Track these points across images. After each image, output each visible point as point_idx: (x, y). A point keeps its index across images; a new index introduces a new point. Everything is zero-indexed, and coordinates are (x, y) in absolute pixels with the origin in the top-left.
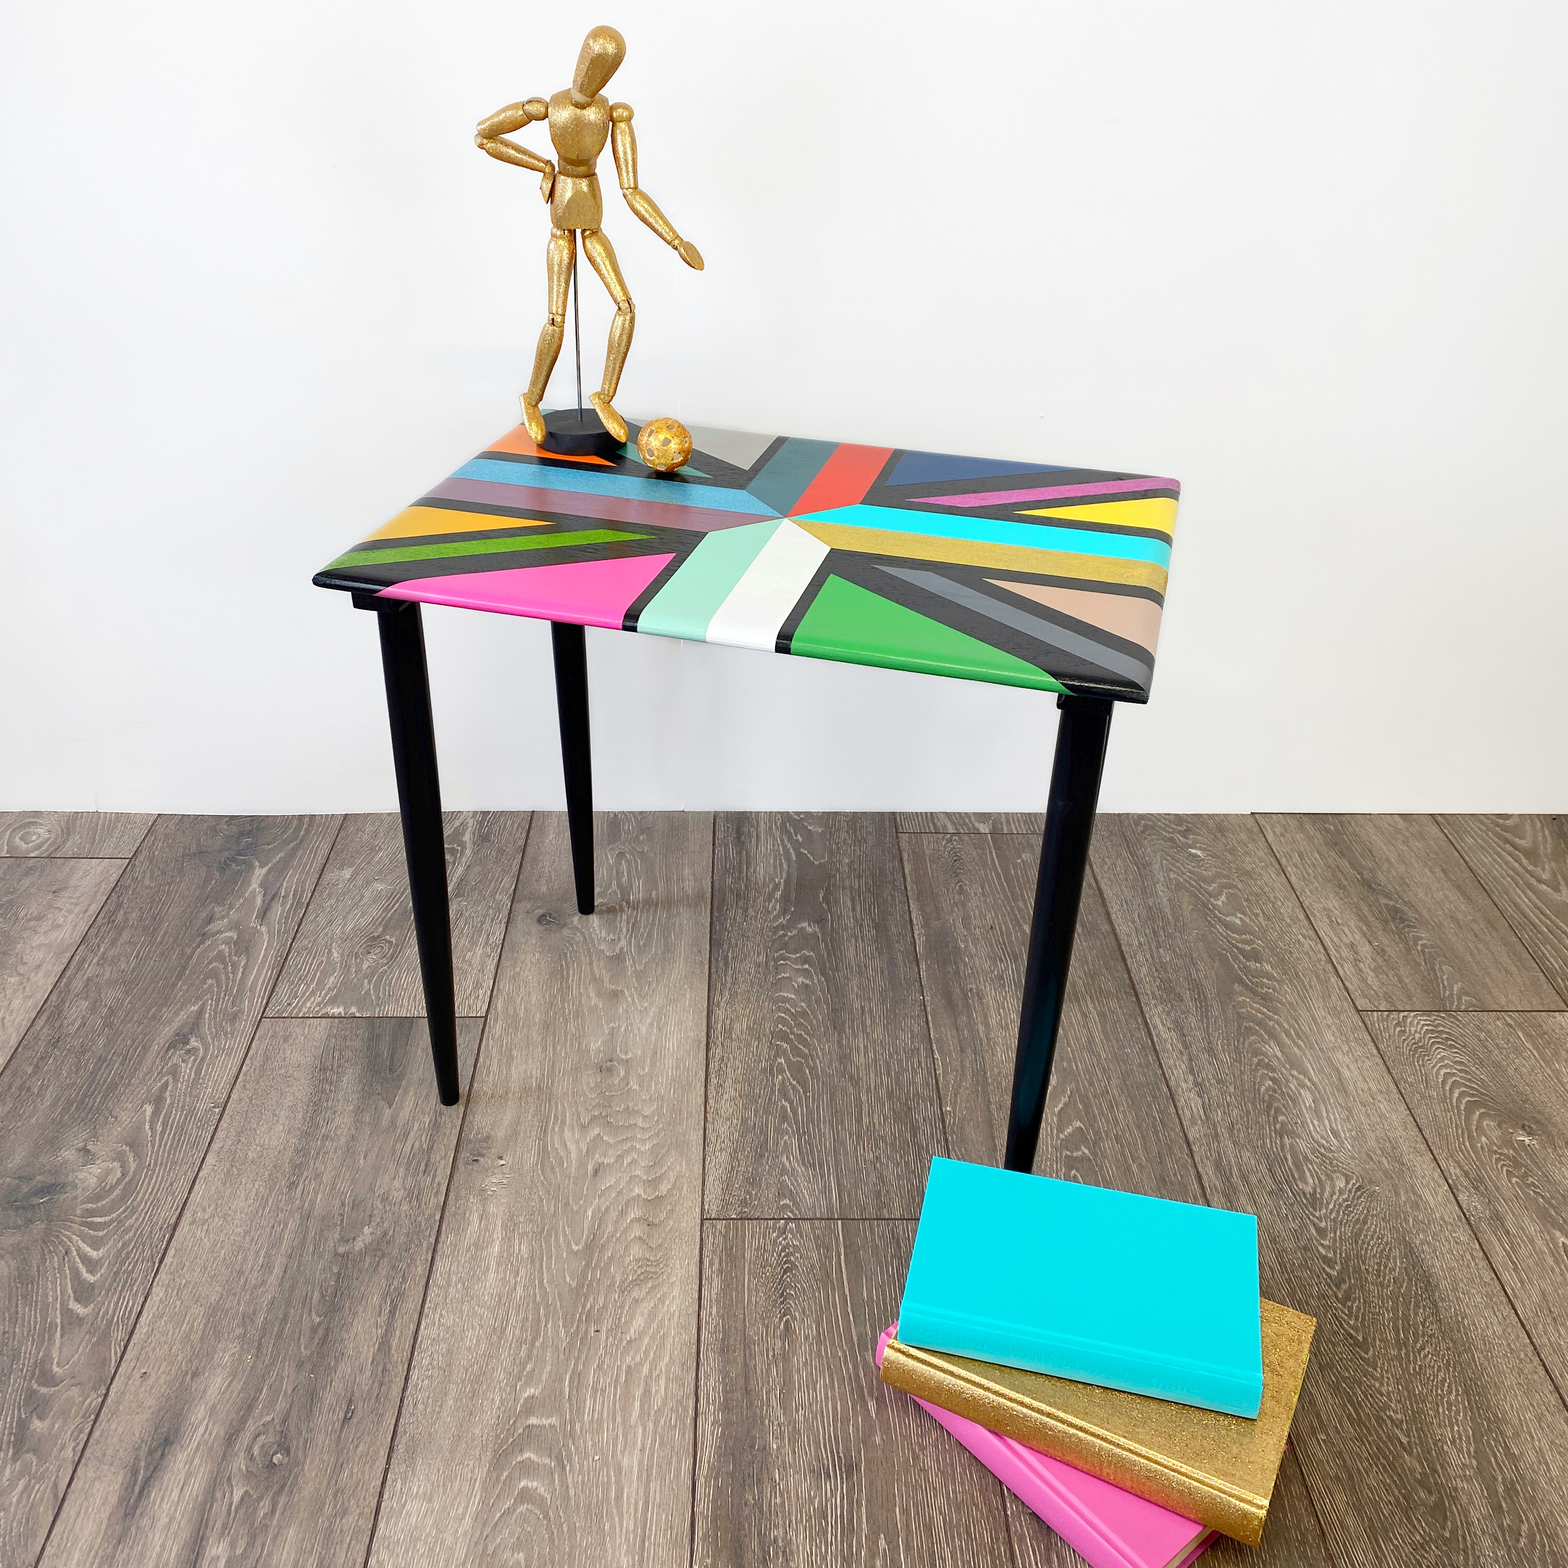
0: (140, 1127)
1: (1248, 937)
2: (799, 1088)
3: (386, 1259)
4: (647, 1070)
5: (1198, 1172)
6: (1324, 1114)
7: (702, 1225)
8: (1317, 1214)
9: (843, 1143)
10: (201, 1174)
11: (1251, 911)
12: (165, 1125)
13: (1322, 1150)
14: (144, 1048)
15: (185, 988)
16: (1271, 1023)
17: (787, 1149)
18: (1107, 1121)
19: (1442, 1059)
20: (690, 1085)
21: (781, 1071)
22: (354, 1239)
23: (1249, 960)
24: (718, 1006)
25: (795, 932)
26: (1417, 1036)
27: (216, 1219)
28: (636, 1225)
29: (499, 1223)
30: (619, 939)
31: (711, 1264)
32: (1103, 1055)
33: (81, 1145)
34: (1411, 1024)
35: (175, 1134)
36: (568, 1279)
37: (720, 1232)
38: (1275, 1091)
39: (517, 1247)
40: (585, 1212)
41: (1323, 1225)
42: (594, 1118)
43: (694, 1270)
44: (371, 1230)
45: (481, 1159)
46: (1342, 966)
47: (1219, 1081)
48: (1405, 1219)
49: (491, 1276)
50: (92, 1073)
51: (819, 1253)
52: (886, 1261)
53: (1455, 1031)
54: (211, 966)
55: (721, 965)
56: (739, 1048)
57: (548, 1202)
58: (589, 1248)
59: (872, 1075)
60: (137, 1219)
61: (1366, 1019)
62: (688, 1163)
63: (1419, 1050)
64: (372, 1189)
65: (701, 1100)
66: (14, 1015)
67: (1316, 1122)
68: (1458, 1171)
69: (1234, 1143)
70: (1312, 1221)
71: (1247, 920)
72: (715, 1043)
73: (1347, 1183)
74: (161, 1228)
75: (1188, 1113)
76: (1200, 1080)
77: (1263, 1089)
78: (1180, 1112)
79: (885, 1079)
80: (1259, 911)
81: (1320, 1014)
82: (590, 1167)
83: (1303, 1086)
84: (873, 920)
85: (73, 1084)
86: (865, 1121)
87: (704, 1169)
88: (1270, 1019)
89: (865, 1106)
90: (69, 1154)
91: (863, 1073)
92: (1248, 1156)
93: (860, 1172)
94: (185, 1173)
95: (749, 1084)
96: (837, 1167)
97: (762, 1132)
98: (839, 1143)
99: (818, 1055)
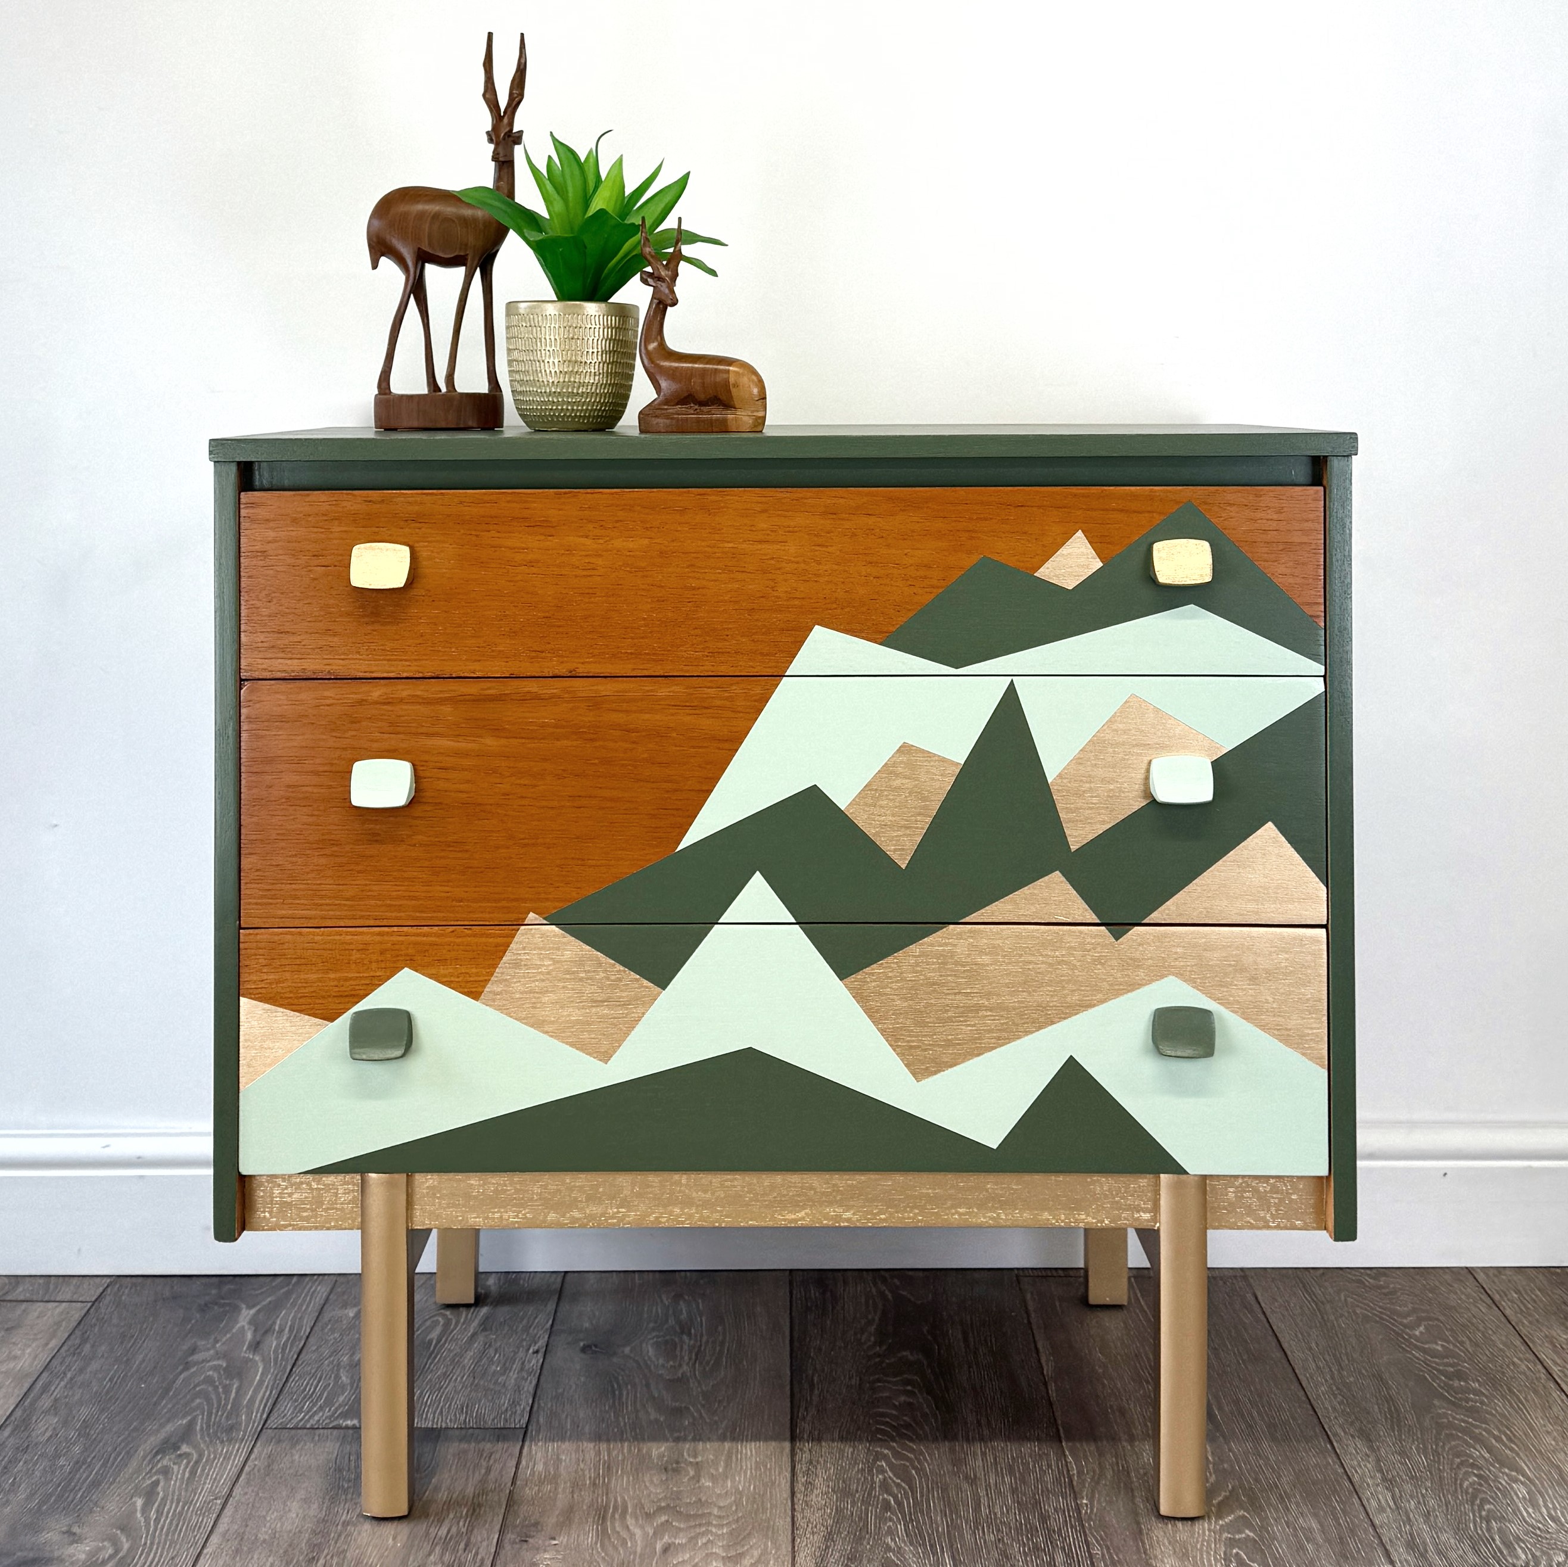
0: (131, 1514)
1: (1451, 1361)
2: (904, 1487)
4: (721, 1470)
5: (1386, 1550)
6: (1541, 1502)
9: (960, 1529)
10: (205, 1551)
11: (1455, 1339)
13: (1538, 1532)
14: (127, 1454)
15: (169, 1407)
16: (1477, 1431)
17: (892, 1533)
18: (1277, 1511)
20: (773, 1485)
21: (882, 1471)
23: (1452, 1380)
24: (804, 1418)
25: (895, 1360)
30: (680, 1366)
32: (1273, 1456)
33: (64, 1529)
35: (172, 1520)
38: (1481, 1485)
42: (660, 1509)
45: (531, 1540)
47: (1413, 1478)
50: (70, 1473)
54: (198, 1389)
55: (805, 1387)
56: (831, 1452)
59: (993, 1478)
62: (774, 1544)
65: (786, 1494)
67: (1530, 1510)
69: (1430, 1526)
71: (1451, 1346)
75: (1374, 1503)
76: (1390, 1477)
77: (1466, 1484)
78: (1365, 1502)
79: (1006, 1477)
80: (1465, 1339)
82: (659, 1546)
83: (1516, 1481)
86: (984, 1511)
87: (794, 1547)
88: (1477, 1427)
89: (984, 1501)
90: (51, 1536)
91: (980, 1474)
92: (1447, 1537)
93: (980, 1550)
94: (188, 1549)
95: (844, 1482)
96: (951, 1547)
97: (860, 1518)
98: (953, 1527)
99: (926, 1459)
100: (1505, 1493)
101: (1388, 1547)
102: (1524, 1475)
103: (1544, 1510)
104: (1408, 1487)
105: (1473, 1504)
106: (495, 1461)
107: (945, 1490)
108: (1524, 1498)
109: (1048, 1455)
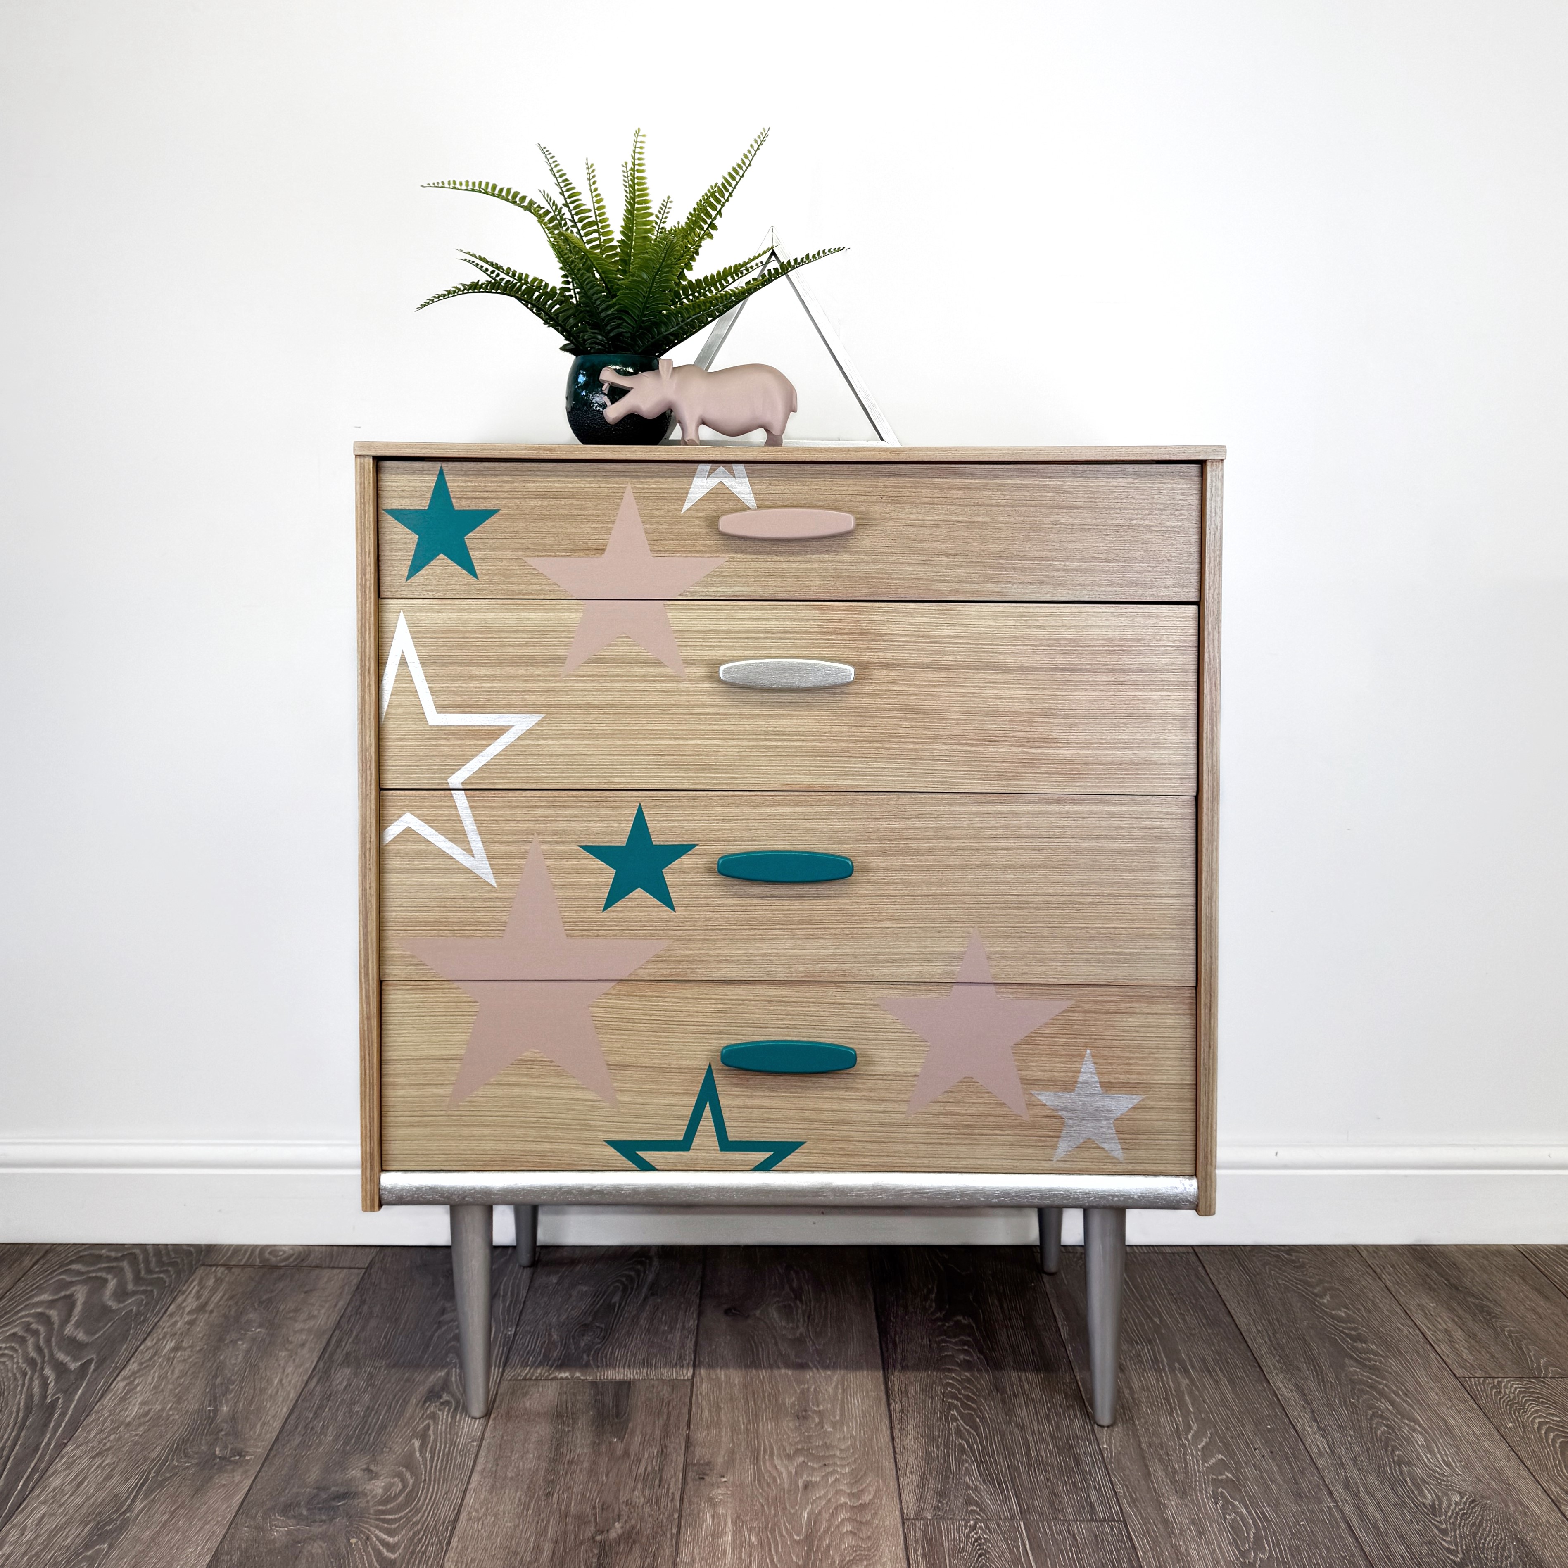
0: (412, 1453)
1: (1353, 1325)
2: (972, 1431)
3: (637, 1545)
4: (838, 1418)
6: (1436, 1450)
7: (903, 1523)
8: (1438, 1519)
9: (1017, 1469)
10: (470, 1487)
11: (1354, 1306)
12: (433, 1452)
13: (1437, 1475)
14: (404, 1400)
15: (431, 1359)
16: (1381, 1386)
17: (968, 1472)
18: (1246, 1455)
19: (1536, 1411)
20: (877, 1430)
21: (955, 1419)
22: (608, 1531)
23: (1356, 1342)
25: (951, 1323)
26: (1512, 1396)
27: (489, 1518)
28: (846, 1523)
29: (729, 1521)
30: (798, 1327)
31: (916, 1550)
32: (1236, 1409)
33: (364, 1467)
34: (1505, 1387)
35: (442, 1461)
36: (794, 1559)
37: (920, 1529)
38: (1390, 1434)
39: (747, 1536)
40: (801, 1514)
41: (1444, 1526)
42: (797, 1450)
43: (901, 1554)
44: (620, 1525)
45: (706, 1477)
46: (1439, 1345)
47: (1340, 1427)
48: (1515, 1523)
49: (729, 1556)
50: (364, 1418)
51: (1007, 1544)
52: (1066, 1549)
53: (1545, 1392)
54: (450, 1345)
55: (890, 1345)
56: (916, 1404)
57: (768, 1507)
58: (809, 1539)
59: (1035, 1423)
60: (422, 1517)
61: (1465, 1384)
62: (884, 1482)
63: (1516, 1405)
64: (617, 1498)
65: (888, 1438)
66: (289, 1378)
67: (1429, 1456)
68: (1558, 1489)
69: (1359, 1469)
70: (1433, 1524)
71: (1351, 1313)
72: (894, 1401)
73: (1462, 1498)
74: (444, 1523)
75: (1315, 1449)
76: (1323, 1426)
77: (1379, 1432)
78: (1308, 1448)
79: (1046, 1426)
80: (1360, 1307)
81: (1424, 1380)
82: (800, 1483)
83: (1414, 1430)
84: (1020, 1315)
85: (349, 1425)
86: (1034, 1454)
87: (899, 1485)
88: (1380, 1383)
89: (1032, 1444)
90: (355, 1473)
91: (1026, 1421)
92: (1372, 1479)
93: (1034, 1488)
94: (457, 1486)
95: (929, 1429)
96: (1014, 1485)
97: (945, 1461)
98: (1013, 1469)
99: (985, 1409)
100: (1408, 1440)
101: (1331, 1487)
102: (1420, 1425)
103: (1438, 1456)
104: (1337, 1435)
105: (1386, 1450)
106: (673, 1407)
107: (1003, 1436)
108: (1423, 1445)
109: (1073, 1406)
